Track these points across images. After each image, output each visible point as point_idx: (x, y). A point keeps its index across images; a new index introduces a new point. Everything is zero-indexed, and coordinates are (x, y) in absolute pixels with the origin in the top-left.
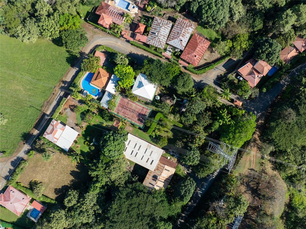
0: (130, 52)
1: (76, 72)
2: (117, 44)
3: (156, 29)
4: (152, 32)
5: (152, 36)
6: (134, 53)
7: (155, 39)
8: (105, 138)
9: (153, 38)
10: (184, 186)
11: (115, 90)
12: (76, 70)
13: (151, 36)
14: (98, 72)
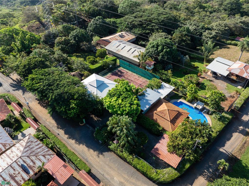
0: (101, 156)
1: (224, 146)
2: (122, 180)
3: (11, 176)
4: (27, 172)
5: (31, 164)
6: (95, 151)
7: (31, 153)
8: (169, 49)
9: (33, 158)
10: (97, 24)
11: (147, 92)
12: (224, 148)
13: (34, 163)
14: (176, 124)
